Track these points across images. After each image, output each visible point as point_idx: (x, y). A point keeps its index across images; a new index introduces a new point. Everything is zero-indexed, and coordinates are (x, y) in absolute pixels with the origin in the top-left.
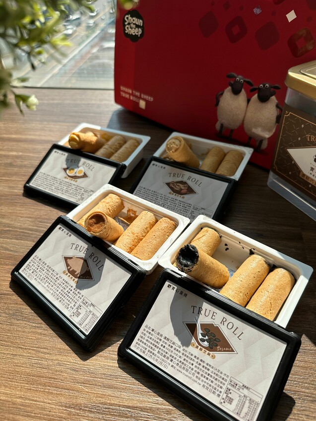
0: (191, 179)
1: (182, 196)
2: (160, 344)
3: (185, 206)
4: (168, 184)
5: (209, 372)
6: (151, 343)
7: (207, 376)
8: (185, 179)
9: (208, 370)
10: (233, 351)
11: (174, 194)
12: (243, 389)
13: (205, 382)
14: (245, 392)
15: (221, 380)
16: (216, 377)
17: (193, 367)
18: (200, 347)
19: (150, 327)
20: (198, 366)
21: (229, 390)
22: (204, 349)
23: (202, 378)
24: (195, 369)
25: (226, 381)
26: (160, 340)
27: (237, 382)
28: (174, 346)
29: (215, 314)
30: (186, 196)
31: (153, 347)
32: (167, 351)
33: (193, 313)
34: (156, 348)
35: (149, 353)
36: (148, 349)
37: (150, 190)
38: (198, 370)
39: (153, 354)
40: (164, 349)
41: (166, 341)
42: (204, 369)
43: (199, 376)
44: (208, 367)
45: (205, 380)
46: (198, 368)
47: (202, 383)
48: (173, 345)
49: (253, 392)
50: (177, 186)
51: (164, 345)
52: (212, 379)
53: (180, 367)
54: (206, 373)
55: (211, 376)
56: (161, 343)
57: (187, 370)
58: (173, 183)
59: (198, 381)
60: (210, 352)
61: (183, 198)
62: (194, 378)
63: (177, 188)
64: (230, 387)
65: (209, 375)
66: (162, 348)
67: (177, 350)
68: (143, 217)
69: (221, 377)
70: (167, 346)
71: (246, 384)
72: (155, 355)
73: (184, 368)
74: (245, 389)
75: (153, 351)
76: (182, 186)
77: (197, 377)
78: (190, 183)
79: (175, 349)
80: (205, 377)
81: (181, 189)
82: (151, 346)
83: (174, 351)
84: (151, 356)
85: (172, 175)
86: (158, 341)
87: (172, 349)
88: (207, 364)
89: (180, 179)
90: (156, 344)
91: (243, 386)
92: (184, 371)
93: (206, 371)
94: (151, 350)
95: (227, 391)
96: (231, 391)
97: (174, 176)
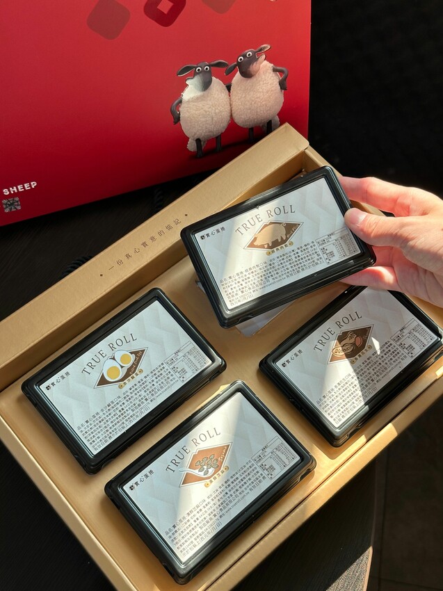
2: (193, 523)
6: (188, 533)
7: (243, 483)
9: (237, 478)
10: (228, 446)
12: (265, 451)
13: (248, 487)
14: (269, 450)
15: (251, 469)
16: (247, 473)
17: (229, 493)
19: (170, 530)
20: (230, 488)
21: (262, 465)
22: (216, 475)
23: (243, 488)
24: (232, 492)
25: (253, 465)
26: (188, 521)
27: (258, 455)
28: (201, 507)
31: (193, 532)
32: (203, 517)
34: (196, 530)
35: (198, 540)
36: (193, 539)
38: (234, 490)
39: (200, 535)
40: (200, 519)
41: (192, 515)
42: (235, 483)
43: (240, 490)
44: (235, 478)
45: (245, 486)
46: (232, 488)
47: (248, 490)
48: (199, 508)
49: (270, 443)
51: (195, 518)
52: (247, 479)
53: (225, 508)
55: (244, 478)
56: (192, 521)
57: (230, 502)
59: (244, 493)
60: (221, 469)
62: (241, 496)
64: (259, 464)
65: (242, 480)
66: (198, 522)
67: (206, 505)
69: (248, 469)
70: (198, 516)
71: (262, 447)
72: (203, 533)
73: (227, 504)
75: (198, 534)
77: (240, 493)
79: (204, 507)
80: (243, 485)
82: (191, 534)
83: (206, 509)
84: (202, 538)
86: (188, 524)
87: (203, 510)
88: (232, 477)
90: (191, 528)
91: (263, 450)
92: (230, 506)
93: (238, 481)
94: (195, 536)
95: (262, 468)
96: (264, 464)
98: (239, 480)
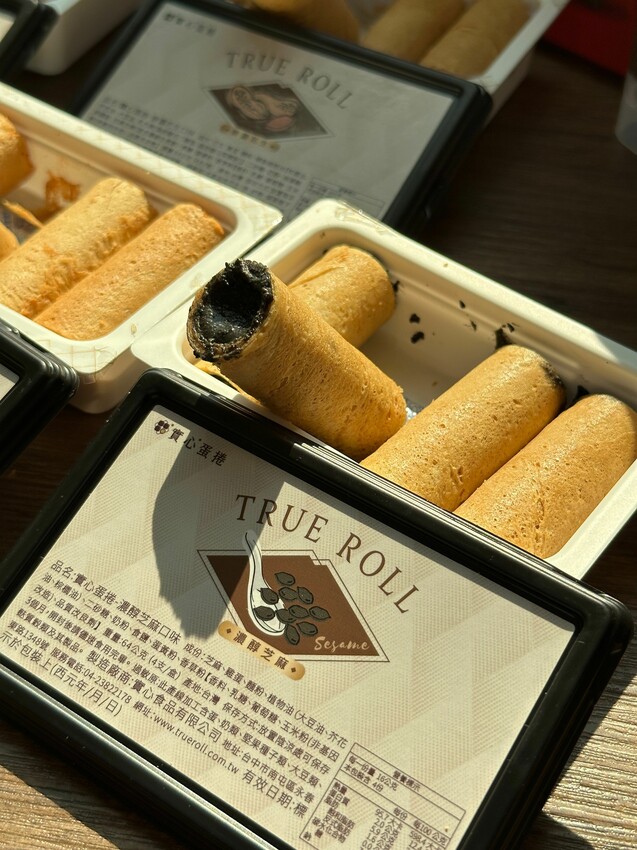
0: (310, 79)
1: (270, 141)
2: (102, 629)
3: (279, 179)
4: (220, 95)
5: (276, 727)
6: (69, 625)
7: (264, 740)
8: (288, 78)
9: (274, 718)
10: (372, 652)
11: (241, 132)
12: (394, 786)
13: (256, 763)
14: (403, 796)
15: (316, 754)
16: (299, 744)
17: (218, 708)
18: (250, 637)
19: (68, 570)
20: (235, 704)
21: (344, 790)
22: (264, 645)
23: (247, 749)
24: (223, 715)
25: (334, 757)
26: (105, 613)
27: (375, 763)
28: (154, 636)
29: (320, 523)
30: (285, 143)
31: (75, 639)
32: (123, 651)
33: (241, 518)
34: (82, 643)
35: (54, 661)
36: (54, 644)
37: (146, 115)
38: (233, 721)
39: (71, 663)
40: (115, 646)
41: (124, 617)
42: (257, 716)
43: (236, 740)
44: (273, 709)
45: (255, 753)
46: (237, 712)
47: (244, 767)
48: (149, 632)
49: (431, 796)
50: (254, 104)
51: (116, 630)
52: (282, 752)
53: (169, 709)
54: (264, 729)
55: (281, 741)
56: (106, 623)
57: (193, 721)
58: (240, 90)
59: (230, 758)
60: (287, 657)
61: (274, 148)
62: (218, 748)
63: (253, 111)
64: (345, 779)
65: (272, 736)
66: (107, 641)
67: (165, 649)
68: (101, 200)
69: (316, 744)
70: (126, 635)
71: (408, 771)
72: (79, 668)
73: (181, 713)
74: (401, 788)
75: (71, 654)
76: (273, 104)
77: (227, 744)
78: (306, 92)
79: (156, 645)
80: (255, 744)
81: (269, 117)
82: (68, 634)
83: (152, 652)
84: (62, 670)
85: (238, 60)
86: (97, 616)
87: (147, 646)
88: (272, 699)
89: (267, 76)
90: (85, 627)
91: (397, 775)
92: (178, 724)
93: (264, 721)
94: (64, 649)
95: (333, 793)
96: (348, 795)
97: (246, 62)
98: (271, 726)
